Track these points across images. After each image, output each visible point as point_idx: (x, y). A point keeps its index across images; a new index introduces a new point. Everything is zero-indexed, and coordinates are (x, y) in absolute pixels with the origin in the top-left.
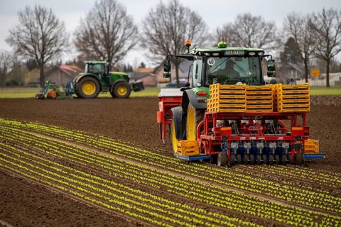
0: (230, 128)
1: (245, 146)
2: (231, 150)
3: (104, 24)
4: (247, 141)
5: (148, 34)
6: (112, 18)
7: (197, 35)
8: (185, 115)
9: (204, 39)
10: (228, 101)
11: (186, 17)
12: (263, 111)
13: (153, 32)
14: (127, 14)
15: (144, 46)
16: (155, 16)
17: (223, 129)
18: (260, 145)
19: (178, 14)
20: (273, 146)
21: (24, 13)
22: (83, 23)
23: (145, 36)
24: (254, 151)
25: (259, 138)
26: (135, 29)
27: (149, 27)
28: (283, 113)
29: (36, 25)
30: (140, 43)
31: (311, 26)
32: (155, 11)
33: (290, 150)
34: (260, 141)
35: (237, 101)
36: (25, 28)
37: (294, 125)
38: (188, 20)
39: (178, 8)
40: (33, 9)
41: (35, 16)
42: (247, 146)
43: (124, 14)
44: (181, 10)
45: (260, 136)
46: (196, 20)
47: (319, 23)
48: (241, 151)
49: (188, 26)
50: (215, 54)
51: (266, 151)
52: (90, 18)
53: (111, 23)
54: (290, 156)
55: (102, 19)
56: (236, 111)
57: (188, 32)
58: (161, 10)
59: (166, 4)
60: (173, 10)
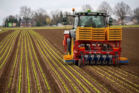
3: (104, 9)
5: (115, 11)
6: (106, 7)
7: (128, 11)
9: (130, 12)
10: (83, 35)
11: (125, 6)
12: (100, 40)
13: (116, 10)
14: (110, 6)
15: (114, 14)
16: (117, 6)
18: (98, 56)
19: (123, 5)
21: (83, 6)
22: (98, 9)
23: (114, 11)
26: (112, 10)
27: (115, 9)
28: (109, 41)
29: (86, 9)
30: (113, 13)
32: (117, 5)
33: (112, 58)
35: (87, 35)
36: (83, 10)
38: (126, 7)
39: (123, 4)
40: (85, 5)
41: (86, 7)
43: (109, 6)
44: (124, 4)
46: (128, 7)
49: (126, 9)
50: (84, 14)
52: (100, 7)
53: (105, 8)
55: (103, 7)
57: (126, 10)
58: (119, 4)
59: (120, 3)
60: (122, 4)
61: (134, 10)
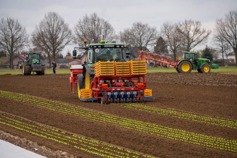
0: (107, 84)
1: (115, 94)
2: (108, 96)
3: (51, 29)
4: (116, 91)
5: (78, 35)
6: (55, 25)
8: (84, 78)
9: (112, 38)
10: (105, 70)
11: (101, 25)
12: (125, 75)
13: (81, 34)
14: (65, 23)
15: (75, 42)
16: (83, 24)
17: (103, 85)
18: (122, 93)
19: (96, 23)
20: (128, 93)
22: (37, 29)
23: (76, 36)
24: (119, 96)
25: (122, 89)
26: (70, 32)
27: (78, 31)
28: (133, 75)
30: (73, 40)
31: (179, 30)
32: (82, 20)
33: (137, 95)
34: (122, 91)
36: (1, 31)
37: (139, 82)
38: (103, 27)
39: (96, 19)
40: (6, 19)
41: (7, 24)
42: (116, 94)
43: (62, 23)
44: (99, 20)
45: (122, 88)
46: (108, 27)
47: (183, 29)
48: (112, 96)
49: (103, 30)
50: (99, 47)
51: (125, 96)
52: (42, 25)
53: (55, 28)
54: (137, 99)
55: (49, 26)
56: (109, 75)
57: (102, 33)
58: (86, 20)
59: (89, 16)
60: (94, 20)
61: (119, 35)
